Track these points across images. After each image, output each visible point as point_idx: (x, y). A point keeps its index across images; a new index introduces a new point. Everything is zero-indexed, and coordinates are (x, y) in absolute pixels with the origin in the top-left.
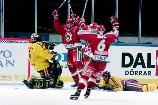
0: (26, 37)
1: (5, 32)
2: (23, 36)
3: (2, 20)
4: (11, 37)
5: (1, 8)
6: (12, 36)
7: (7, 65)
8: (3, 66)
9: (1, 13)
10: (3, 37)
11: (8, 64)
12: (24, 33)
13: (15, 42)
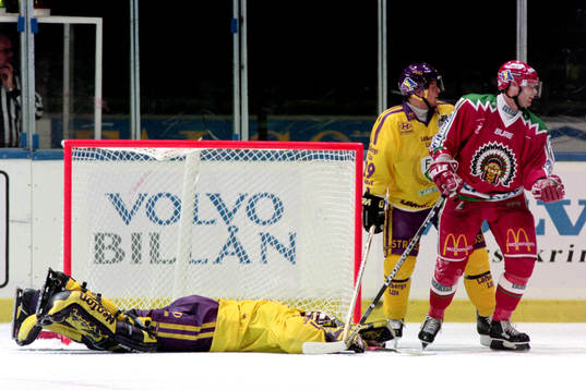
0: (342, 136)
1: (255, 118)
2: (331, 132)
3: (241, 67)
4: (279, 135)
5: (236, 16)
6: (284, 133)
7: (264, 258)
8: (248, 262)
9: (236, 36)
10: (245, 138)
11: (271, 251)
12: (333, 119)
13: (298, 156)
